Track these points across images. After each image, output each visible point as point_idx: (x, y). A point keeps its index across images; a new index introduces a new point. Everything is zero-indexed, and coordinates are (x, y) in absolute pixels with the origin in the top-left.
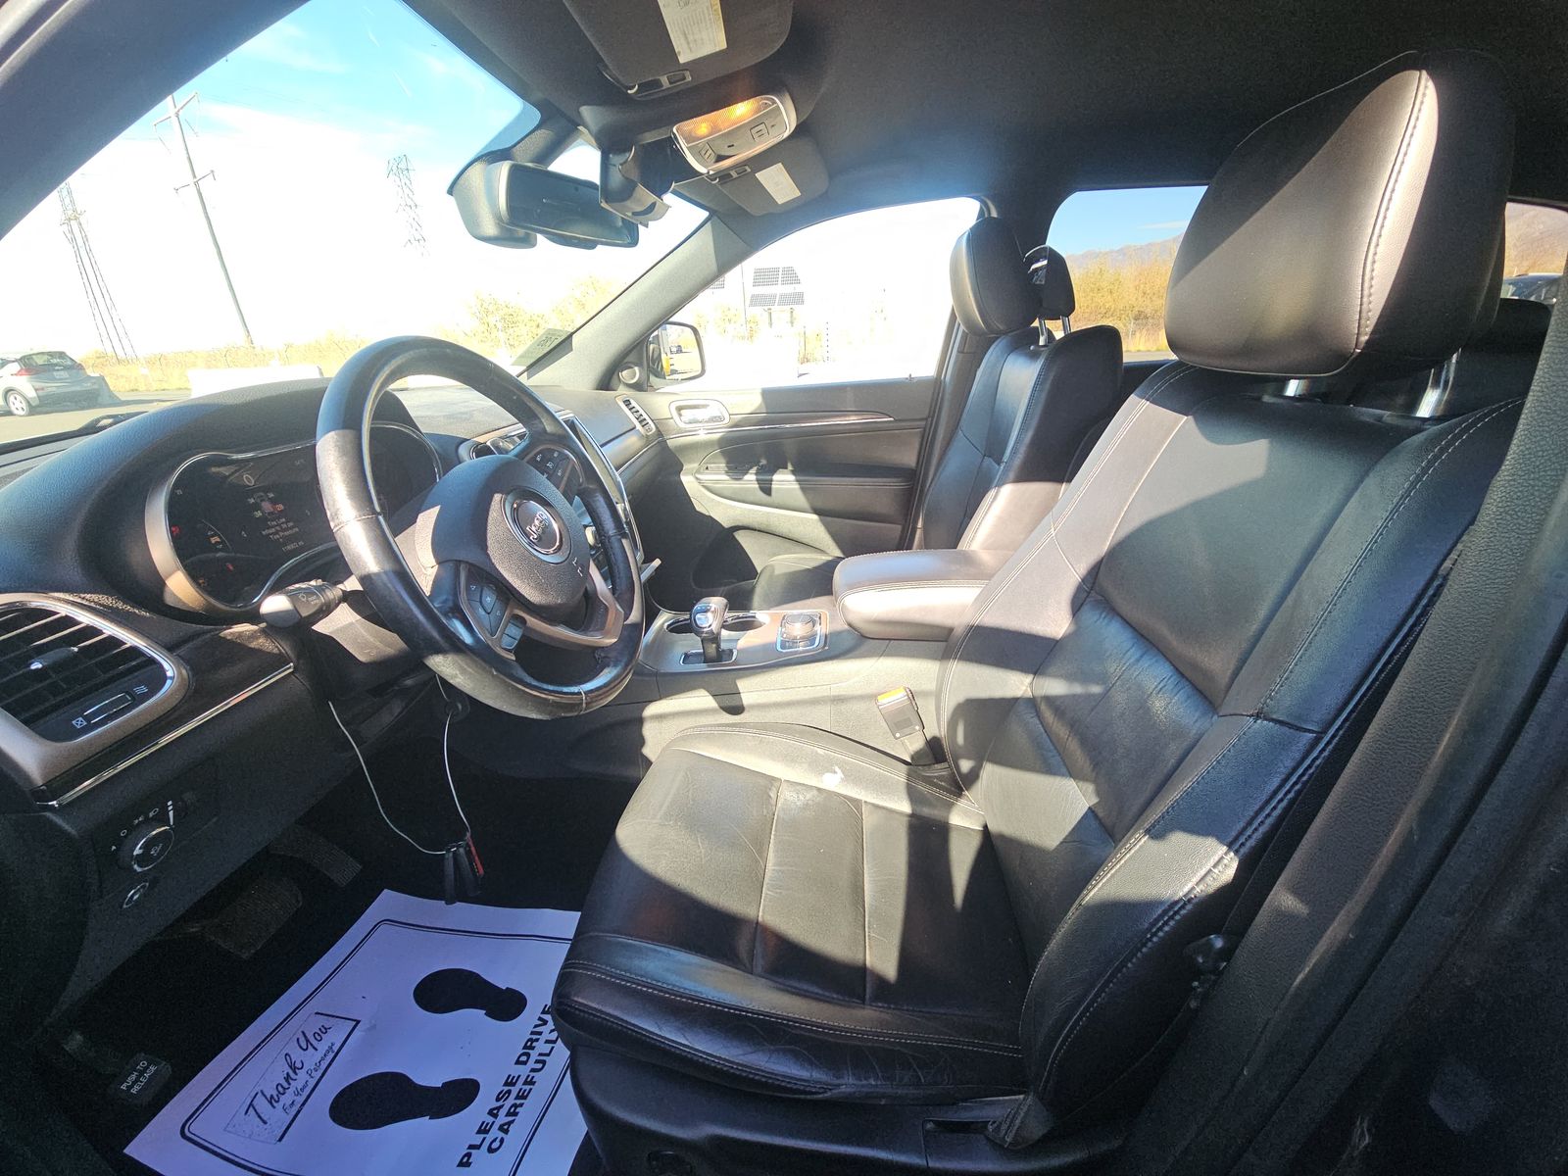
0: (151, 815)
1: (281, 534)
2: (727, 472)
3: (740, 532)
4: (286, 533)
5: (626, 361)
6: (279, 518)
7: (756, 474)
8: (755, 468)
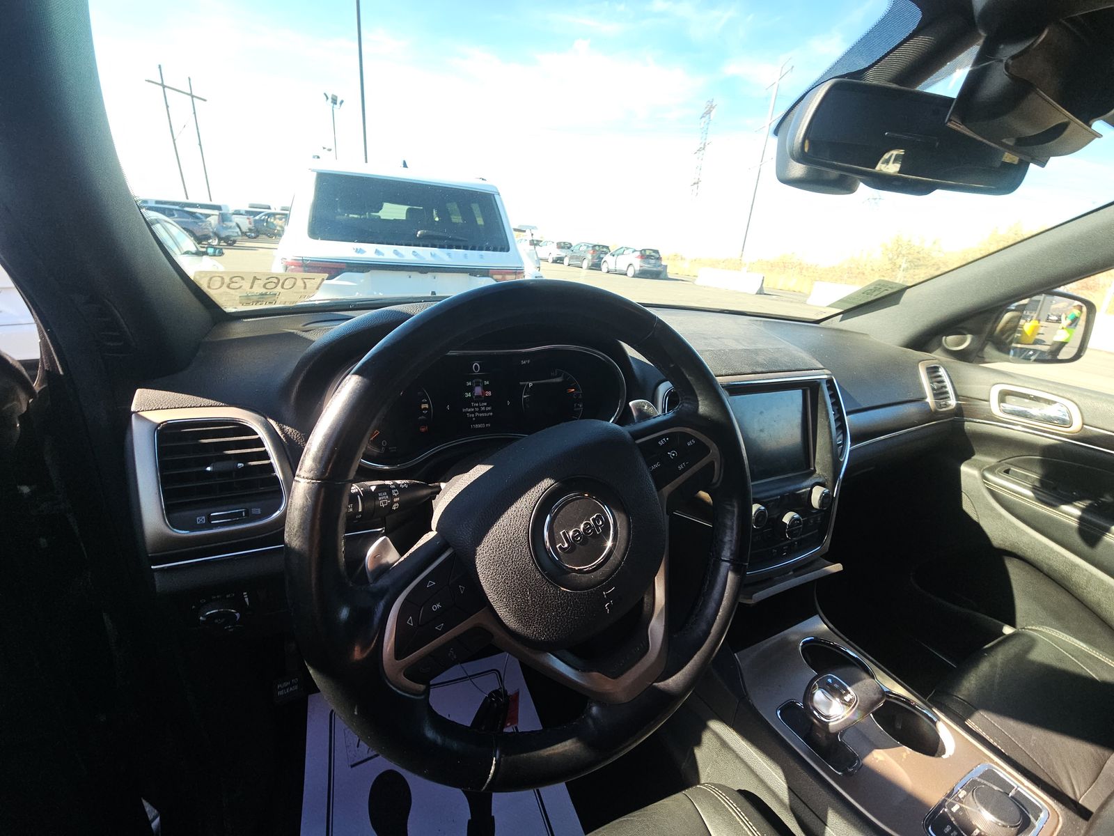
0: (228, 596)
1: (477, 414)
2: (1034, 489)
3: (1016, 561)
4: (481, 415)
5: (960, 325)
6: (482, 402)
7: (1083, 510)
8: (1088, 502)
